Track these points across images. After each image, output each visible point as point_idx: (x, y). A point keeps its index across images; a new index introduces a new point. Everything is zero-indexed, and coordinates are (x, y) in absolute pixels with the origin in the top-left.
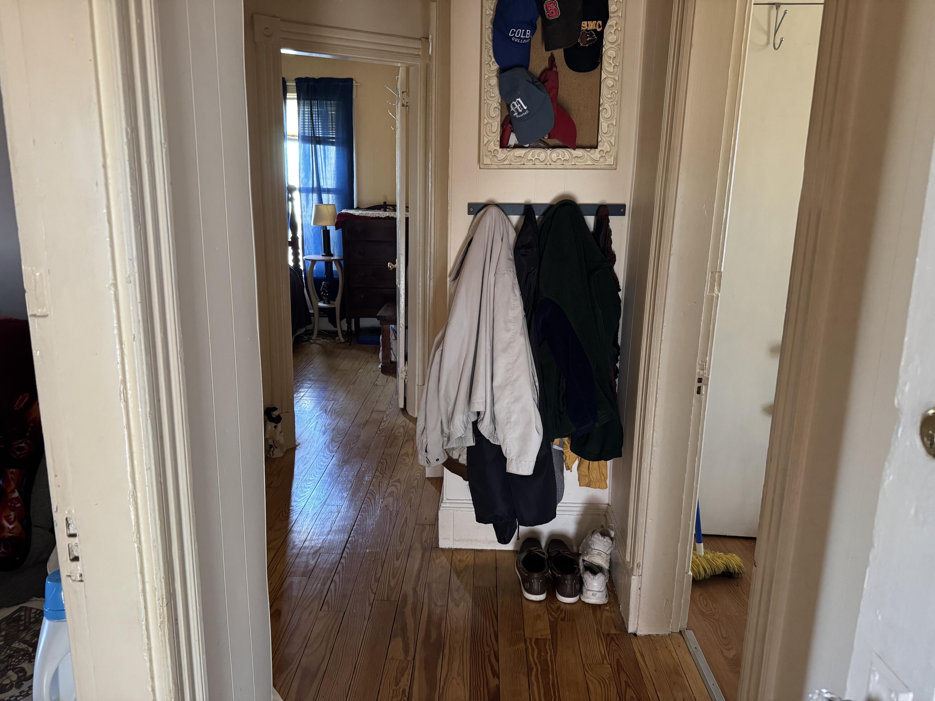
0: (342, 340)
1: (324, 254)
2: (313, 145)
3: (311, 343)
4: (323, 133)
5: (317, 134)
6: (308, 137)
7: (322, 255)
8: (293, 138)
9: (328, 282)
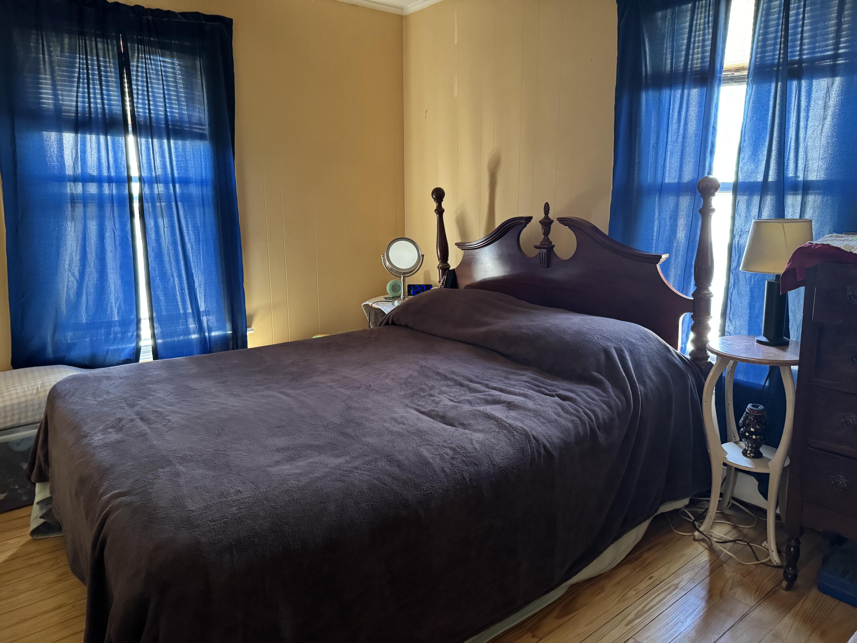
0: (775, 558)
1: (764, 339)
2: (779, 84)
3: (695, 540)
4: (813, 50)
5: (795, 56)
6: (772, 65)
7: (759, 342)
8: (737, 74)
9: (761, 407)
